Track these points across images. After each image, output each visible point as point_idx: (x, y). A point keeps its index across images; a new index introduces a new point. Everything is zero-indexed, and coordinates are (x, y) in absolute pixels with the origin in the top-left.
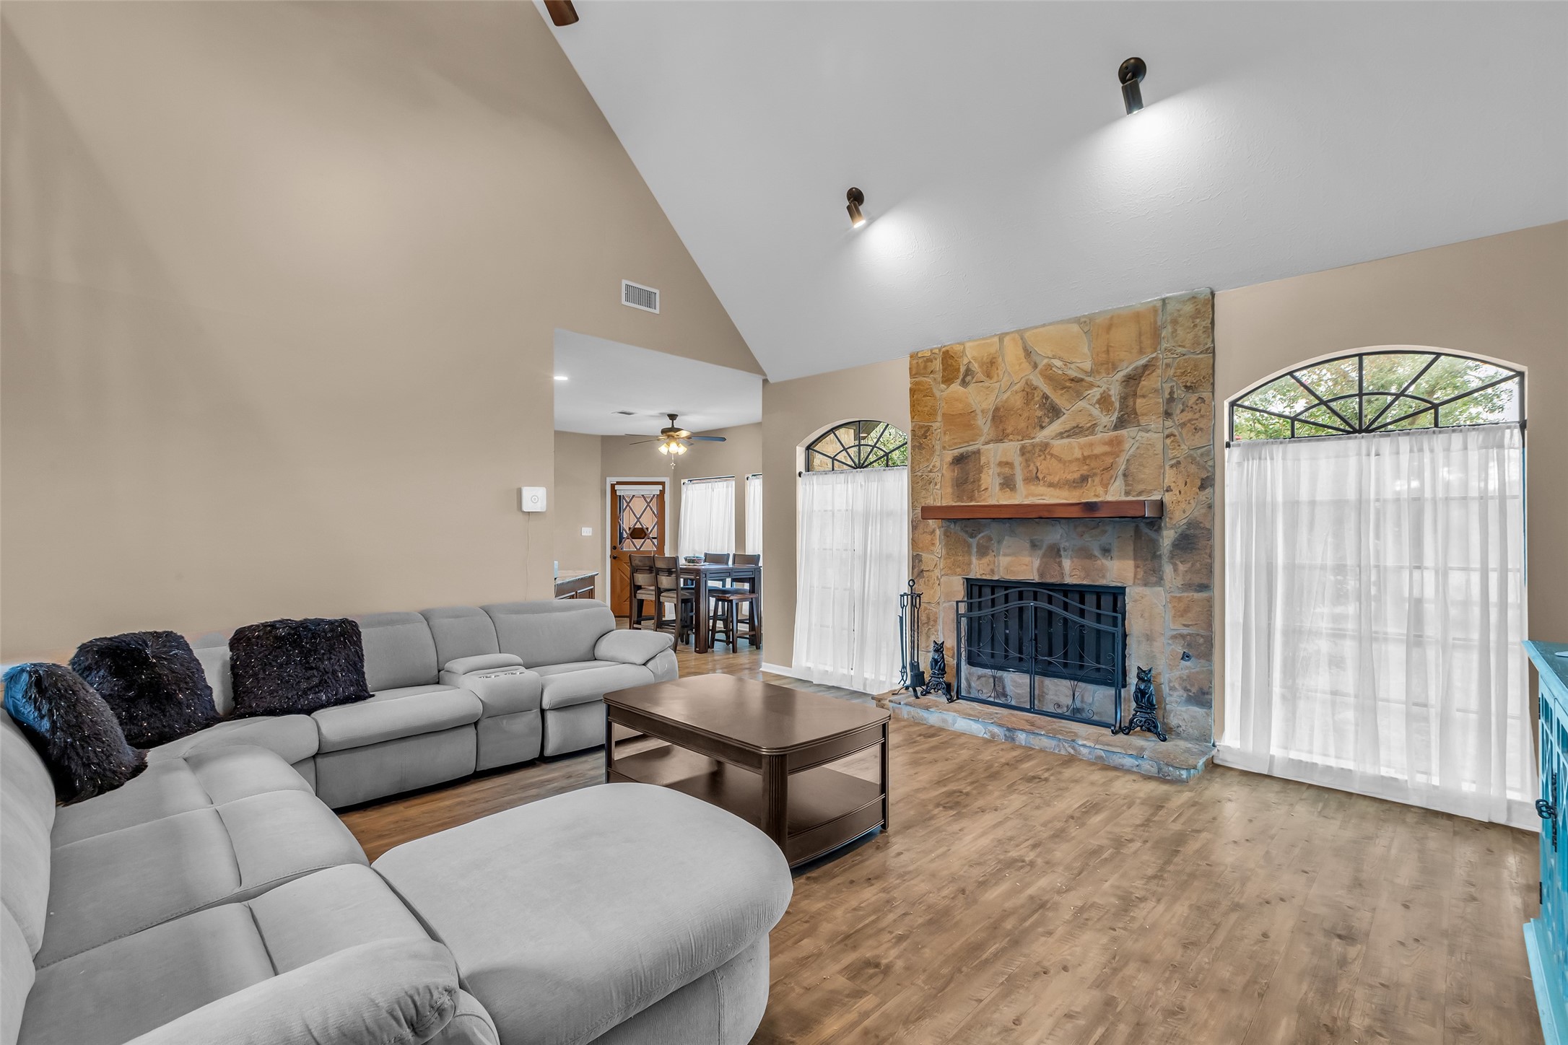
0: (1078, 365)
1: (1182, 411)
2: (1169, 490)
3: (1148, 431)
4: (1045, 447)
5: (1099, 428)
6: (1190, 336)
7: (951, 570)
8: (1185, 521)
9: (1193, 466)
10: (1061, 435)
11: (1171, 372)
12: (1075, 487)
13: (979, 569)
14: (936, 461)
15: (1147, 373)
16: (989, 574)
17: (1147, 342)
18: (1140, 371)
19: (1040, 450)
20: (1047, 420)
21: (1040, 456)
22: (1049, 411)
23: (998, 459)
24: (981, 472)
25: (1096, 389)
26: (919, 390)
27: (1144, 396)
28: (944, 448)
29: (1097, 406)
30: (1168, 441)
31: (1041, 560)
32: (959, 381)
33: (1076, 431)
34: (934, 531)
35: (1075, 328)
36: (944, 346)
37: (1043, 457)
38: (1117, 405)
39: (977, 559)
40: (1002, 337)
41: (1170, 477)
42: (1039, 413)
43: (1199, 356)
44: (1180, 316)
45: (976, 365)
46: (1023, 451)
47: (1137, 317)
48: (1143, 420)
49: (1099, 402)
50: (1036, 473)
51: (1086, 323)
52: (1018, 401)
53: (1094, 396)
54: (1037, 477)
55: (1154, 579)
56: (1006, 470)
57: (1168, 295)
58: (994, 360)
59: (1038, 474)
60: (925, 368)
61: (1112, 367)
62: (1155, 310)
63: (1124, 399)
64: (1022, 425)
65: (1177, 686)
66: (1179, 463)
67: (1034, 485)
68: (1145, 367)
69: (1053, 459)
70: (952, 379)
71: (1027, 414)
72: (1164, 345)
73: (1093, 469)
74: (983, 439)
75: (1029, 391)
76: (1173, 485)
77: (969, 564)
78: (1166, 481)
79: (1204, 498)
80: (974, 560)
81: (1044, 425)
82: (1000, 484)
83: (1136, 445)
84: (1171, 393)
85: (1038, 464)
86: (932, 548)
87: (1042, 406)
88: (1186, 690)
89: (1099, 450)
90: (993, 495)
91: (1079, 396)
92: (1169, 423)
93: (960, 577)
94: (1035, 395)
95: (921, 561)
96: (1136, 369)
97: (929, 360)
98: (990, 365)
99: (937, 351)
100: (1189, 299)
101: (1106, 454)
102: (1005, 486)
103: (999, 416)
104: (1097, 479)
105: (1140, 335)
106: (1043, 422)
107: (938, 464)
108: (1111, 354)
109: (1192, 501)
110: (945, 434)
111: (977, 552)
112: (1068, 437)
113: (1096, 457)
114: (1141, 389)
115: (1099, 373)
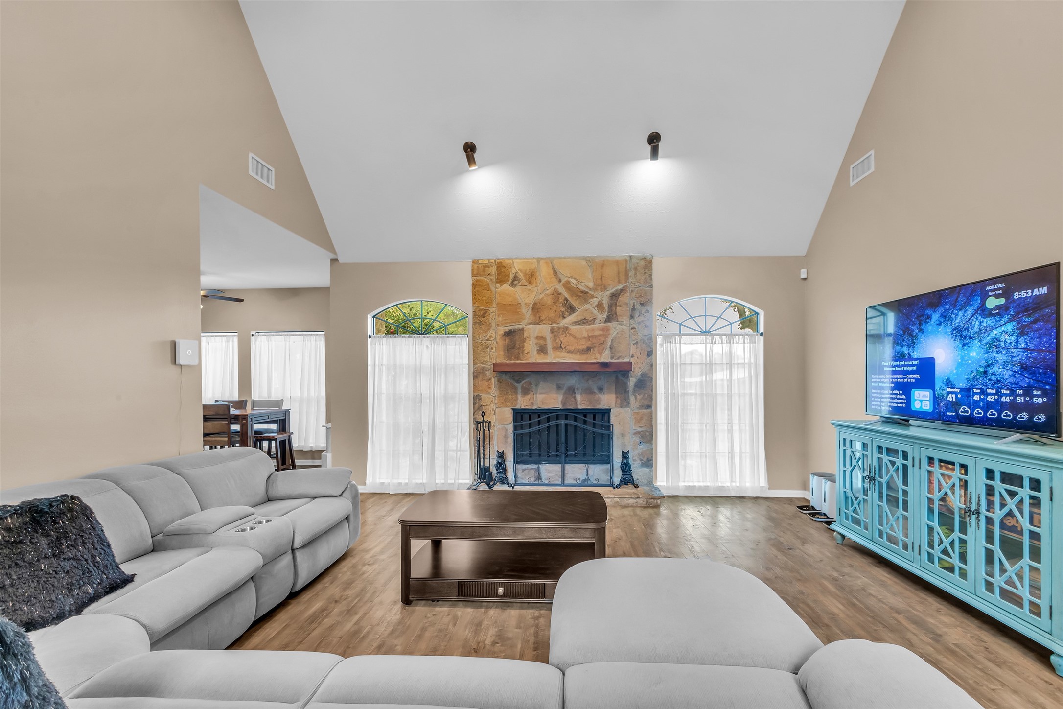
0: (585, 284)
1: (639, 316)
2: (633, 356)
3: (622, 325)
4: (566, 329)
5: (597, 321)
6: (643, 278)
7: (503, 404)
8: (640, 373)
9: (644, 345)
10: (575, 323)
11: (634, 294)
12: (583, 353)
13: (523, 403)
14: (492, 333)
15: (622, 294)
16: (529, 406)
17: (622, 277)
18: (619, 292)
19: (563, 331)
20: (567, 313)
21: (563, 334)
22: (568, 308)
23: (536, 335)
24: (524, 342)
25: (595, 299)
26: (480, 285)
27: (620, 306)
28: (498, 325)
29: (596, 308)
30: (632, 331)
31: (563, 396)
32: (509, 283)
33: (583, 322)
34: (490, 379)
35: (584, 263)
36: (498, 259)
37: (565, 335)
38: (607, 309)
39: (522, 396)
40: (539, 260)
41: (633, 350)
42: (563, 309)
43: (647, 289)
44: (638, 266)
45: (522, 275)
46: (552, 331)
47: (617, 263)
48: (620, 319)
49: (597, 306)
51: (589, 260)
52: (549, 300)
53: (594, 303)
54: (561, 347)
55: (625, 404)
56: (541, 342)
57: (632, 254)
58: (533, 273)
59: (562, 345)
60: (484, 271)
61: (604, 288)
62: (626, 261)
63: (610, 306)
64: (552, 315)
65: (637, 459)
66: (637, 343)
67: (559, 351)
68: (621, 290)
69: (571, 337)
70: (504, 281)
71: (555, 309)
72: (631, 280)
73: (594, 344)
74: (525, 322)
75: (556, 295)
76: (634, 354)
77: (517, 399)
78: (631, 352)
79: (649, 361)
80: (519, 397)
81: (565, 316)
82: (537, 350)
83: (617, 332)
84: (634, 306)
85: (562, 339)
86: (489, 390)
87: (564, 305)
88: (641, 460)
89: (597, 333)
90: (532, 356)
91: (586, 301)
92: (632, 321)
93: (510, 408)
94: (560, 298)
95: (481, 399)
96: (616, 290)
97: (486, 266)
98: (531, 276)
99: (493, 261)
100: (643, 259)
101: (600, 335)
102: (540, 351)
103: (536, 308)
104: (596, 349)
105: (619, 273)
106: (565, 314)
107: (493, 335)
108: (603, 280)
109: (643, 363)
110: (499, 316)
111: (521, 392)
112: (579, 324)
113: (596, 337)
114: (619, 302)
115: (597, 290)
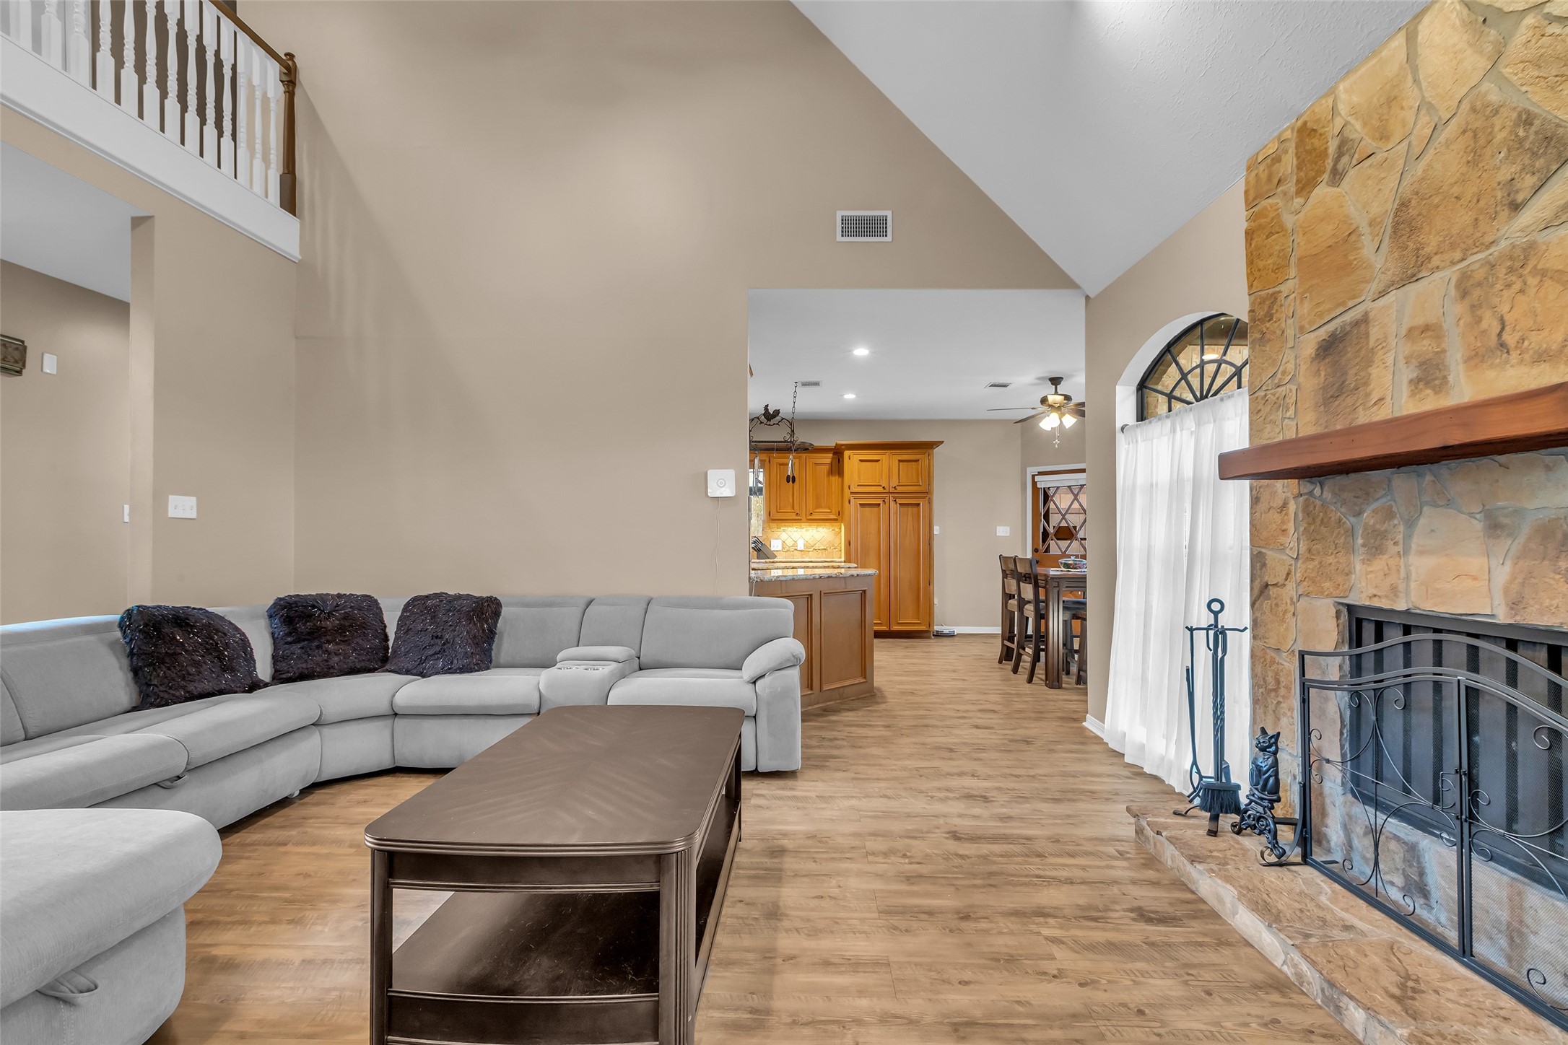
7: (1314, 585)
13: (1369, 584)
14: (1288, 361)
16: (1387, 596)
19: (1511, 270)
21: (1509, 286)
22: (1535, 155)
23: (1407, 323)
24: (1370, 363)
26: (1264, 227)
28: (1302, 330)
31: (1513, 563)
32: (1326, 177)
34: (1287, 506)
36: (1301, 116)
37: (1518, 285)
39: (1363, 561)
40: (1412, 29)
42: (1508, 172)
45: (1358, 126)
46: (1465, 286)
50: (1500, 335)
52: (1453, 164)
54: (1502, 345)
56: (1426, 346)
58: (1396, 92)
59: (1505, 336)
60: (1272, 178)
64: (1464, 219)
67: (1492, 366)
69: (1548, 283)
70: (1314, 178)
71: (1475, 189)
74: (1374, 287)
75: (1480, 125)
77: (1349, 572)
80: (1360, 562)
81: (1520, 197)
82: (1411, 381)
85: (1508, 309)
86: (1282, 539)
87: (1520, 147)
93: (1330, 601)
94: (1497, 128)
97: (1276, 159)
98: (1388, 108)
99: (1291, 133)
102: (1421, 385)
103: (1408, 220)
106: (1517, 192)
107: (1291, 366)
110: (1301, 300)
111: (1360, 545)
